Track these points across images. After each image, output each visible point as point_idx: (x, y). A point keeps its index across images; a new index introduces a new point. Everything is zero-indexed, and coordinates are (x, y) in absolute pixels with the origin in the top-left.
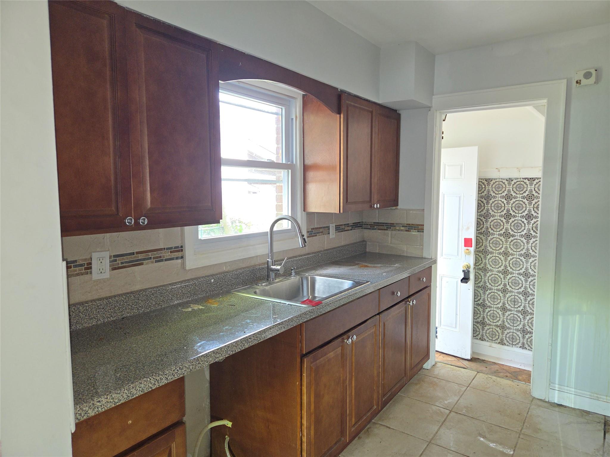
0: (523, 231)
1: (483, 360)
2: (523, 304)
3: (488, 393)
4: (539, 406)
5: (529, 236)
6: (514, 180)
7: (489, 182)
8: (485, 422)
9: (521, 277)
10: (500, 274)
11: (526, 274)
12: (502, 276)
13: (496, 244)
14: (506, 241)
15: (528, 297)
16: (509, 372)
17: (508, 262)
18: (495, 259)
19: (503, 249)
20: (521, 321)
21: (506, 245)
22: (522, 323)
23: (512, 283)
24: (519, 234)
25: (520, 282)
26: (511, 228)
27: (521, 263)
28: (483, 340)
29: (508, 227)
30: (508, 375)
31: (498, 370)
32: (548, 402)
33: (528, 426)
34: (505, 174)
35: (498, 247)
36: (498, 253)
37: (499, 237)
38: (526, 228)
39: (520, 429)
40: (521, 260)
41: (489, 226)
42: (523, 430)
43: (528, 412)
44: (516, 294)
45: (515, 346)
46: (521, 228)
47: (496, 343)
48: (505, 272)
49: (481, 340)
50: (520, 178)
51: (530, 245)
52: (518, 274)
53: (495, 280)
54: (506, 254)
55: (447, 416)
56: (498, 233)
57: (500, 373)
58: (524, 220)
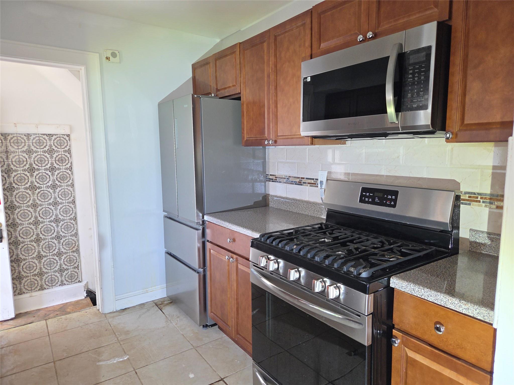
0: (48, 182)
1: (26, 312)
2: (57, 247)
3: (70, 330)
4: (113, 317)
5: (55, 186)
6: (33, 135)
7: (5, 137)
8: (88, 351)
9: (52, 224)
10: (32, 226)
11: (56, 220)
12: (33, 227)
13: (23, 197)
14: (33, 194)
15: (61, 239)
16: (56, 311)
17: (38, 213)
18: (24, 213)
19: (31, 202)
20: (57, 262)
21: (33, 197)
22: (59, 264)
23: (44, 231)
24: (45, 185)
25: (52, 228)
26: (37, 181)
27: (51, 211)
28: (22, 294)
29: (33, 180)
30: (58, 313)
31: (46, 314)
32: (117, 311)
33: (119, 334)
34: (22, 130)
35: (26, 200)
36: (26, 206)
37: (25, 191)
38: (51, 179)
39: (116, 339)
40: (51, 209)
41: (12, 182)
42: (119, 339)
43: (110, 325)
44: (50, 240)
45: (55, 286)
46: (46, 180)
47: (36, 291)
48: (36, 223)
49: (20, 295)
50: (39, 134)
51: (57, 194)
52: (49, 222)
53: (26, 233)
54: (35, 206)
55: (55, 367)
56: (23, 187)
57: (50, 314)
58: (48, 172)
